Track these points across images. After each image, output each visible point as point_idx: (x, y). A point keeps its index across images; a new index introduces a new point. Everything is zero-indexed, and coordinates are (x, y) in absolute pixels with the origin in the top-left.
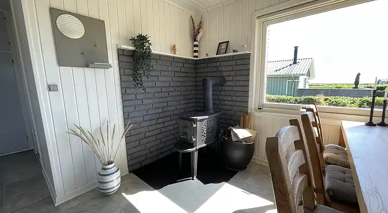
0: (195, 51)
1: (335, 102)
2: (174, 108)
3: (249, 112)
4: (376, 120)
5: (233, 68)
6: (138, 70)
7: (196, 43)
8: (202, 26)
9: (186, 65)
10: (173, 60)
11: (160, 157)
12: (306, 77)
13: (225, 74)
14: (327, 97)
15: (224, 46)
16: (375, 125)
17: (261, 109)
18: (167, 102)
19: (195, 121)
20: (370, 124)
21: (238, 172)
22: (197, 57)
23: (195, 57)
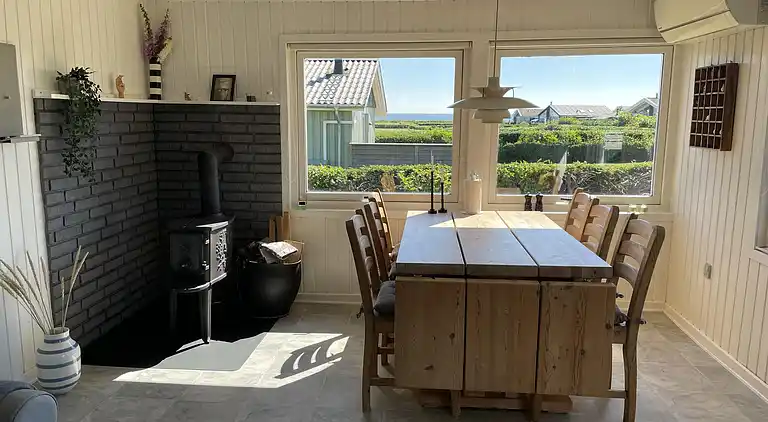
0: (154, 85)
1: (424, 178)
2: (122, 216)
3: (284, 210)
4: (437, 207)
5: (247, 128)
6: (78, 141)
7: (156, 67)
8: (168, 30)
9: (139, 117)
10: (116, 110)
11: (106, 329)
12: (366, 110)
13: (231, 139)
14: (411, 167)
15: (225, 84)
16: (435, 212)
17: (303, 203)
18: (111, 203)
19: (206, 233)
20: (432, 212)
21: (276, 320)
22: (158, 97)
23: (153, 97)
